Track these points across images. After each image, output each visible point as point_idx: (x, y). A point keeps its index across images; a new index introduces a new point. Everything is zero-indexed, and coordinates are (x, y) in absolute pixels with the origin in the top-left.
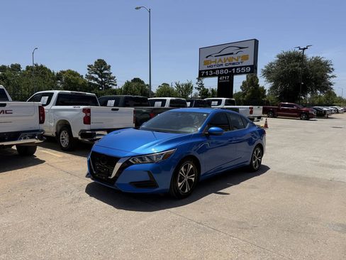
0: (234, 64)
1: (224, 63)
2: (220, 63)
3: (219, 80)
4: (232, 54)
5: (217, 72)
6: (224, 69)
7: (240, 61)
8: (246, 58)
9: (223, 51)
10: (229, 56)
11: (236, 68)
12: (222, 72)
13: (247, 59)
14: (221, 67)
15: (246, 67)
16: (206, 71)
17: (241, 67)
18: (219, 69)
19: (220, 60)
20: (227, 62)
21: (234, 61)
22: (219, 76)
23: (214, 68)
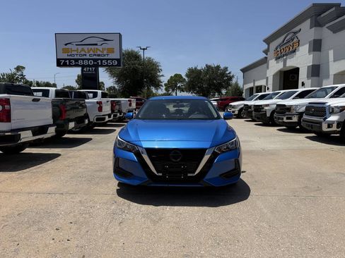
0: (99, 55)
1: (88, 53)
2: (83, 53)
3: (82, 71)
4: (96, 45)
5: (80, 62)
6: (88, 60)
7: (105, 53)
8: (111, 51)
9: (86, 40)
10: (93, 47)
11: (102, 60)
12: (86, 63)
13: (113, 52)
14: (85, 57)
15: (113, 60)
16: (66, 60)
17: (107, 60)
18: (83, 60)
19: (83, 50)
20: (91, 53)
21: (99, 53)
22: (83, 67)
23: (76, 57)
